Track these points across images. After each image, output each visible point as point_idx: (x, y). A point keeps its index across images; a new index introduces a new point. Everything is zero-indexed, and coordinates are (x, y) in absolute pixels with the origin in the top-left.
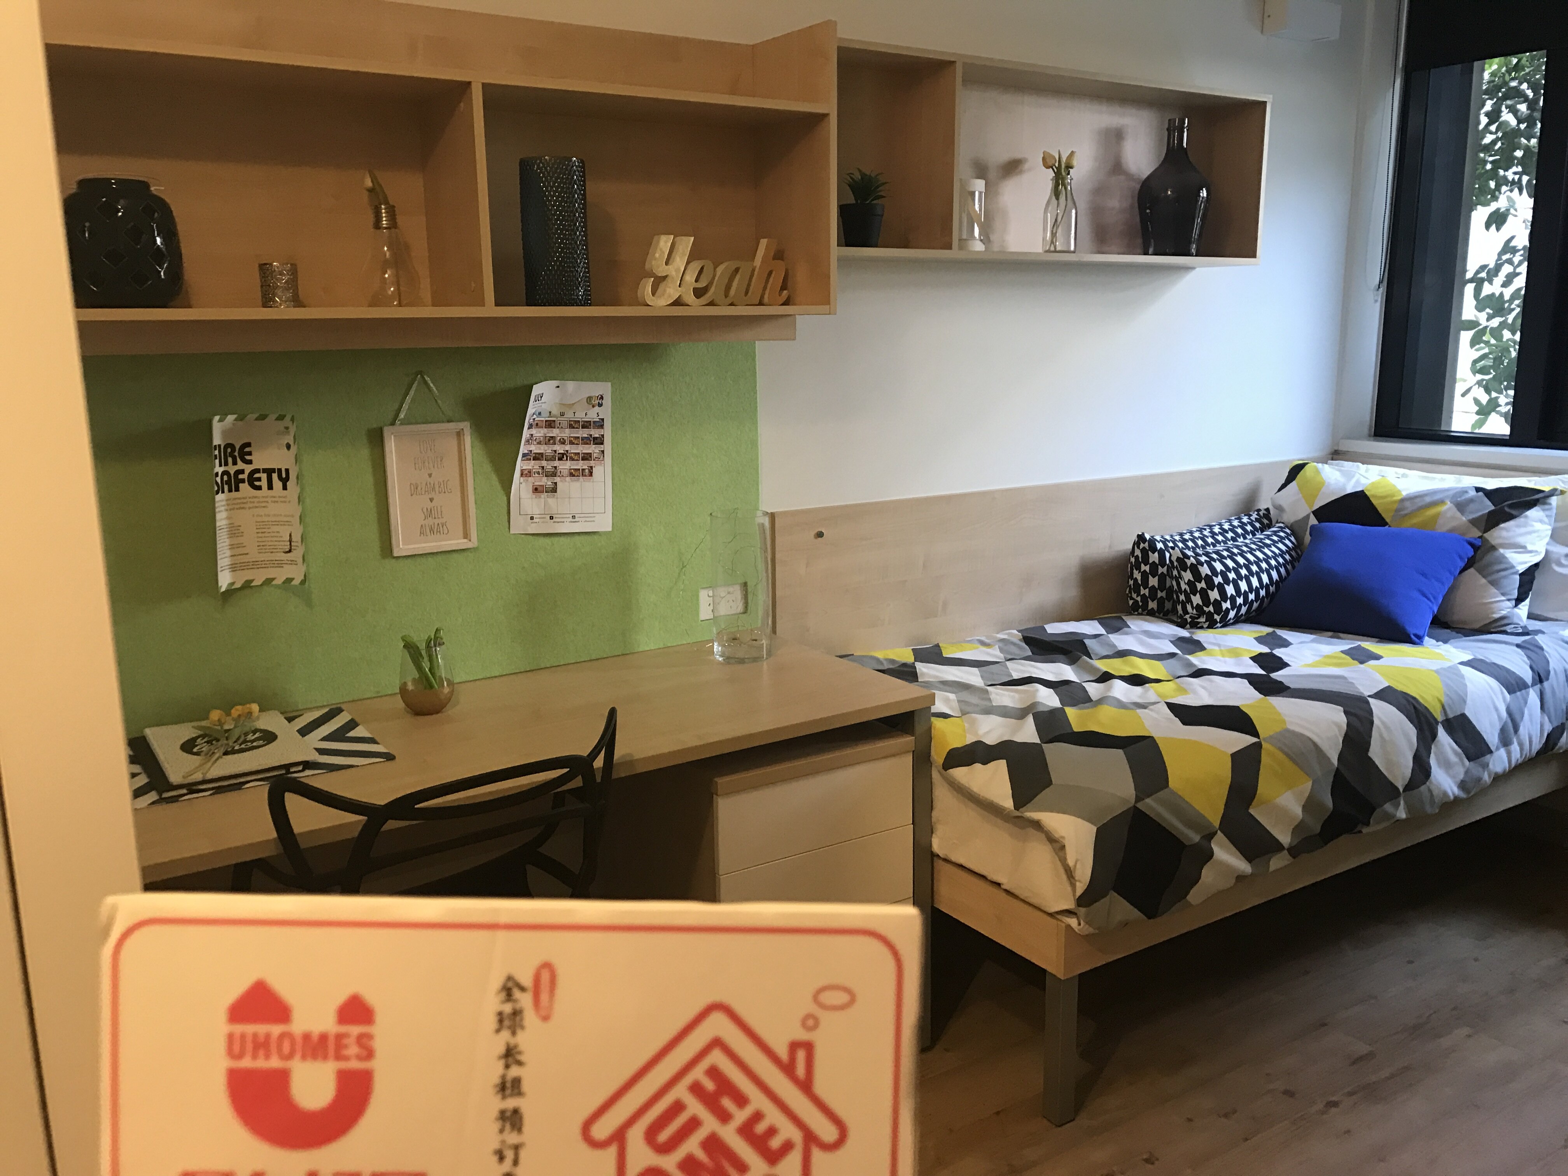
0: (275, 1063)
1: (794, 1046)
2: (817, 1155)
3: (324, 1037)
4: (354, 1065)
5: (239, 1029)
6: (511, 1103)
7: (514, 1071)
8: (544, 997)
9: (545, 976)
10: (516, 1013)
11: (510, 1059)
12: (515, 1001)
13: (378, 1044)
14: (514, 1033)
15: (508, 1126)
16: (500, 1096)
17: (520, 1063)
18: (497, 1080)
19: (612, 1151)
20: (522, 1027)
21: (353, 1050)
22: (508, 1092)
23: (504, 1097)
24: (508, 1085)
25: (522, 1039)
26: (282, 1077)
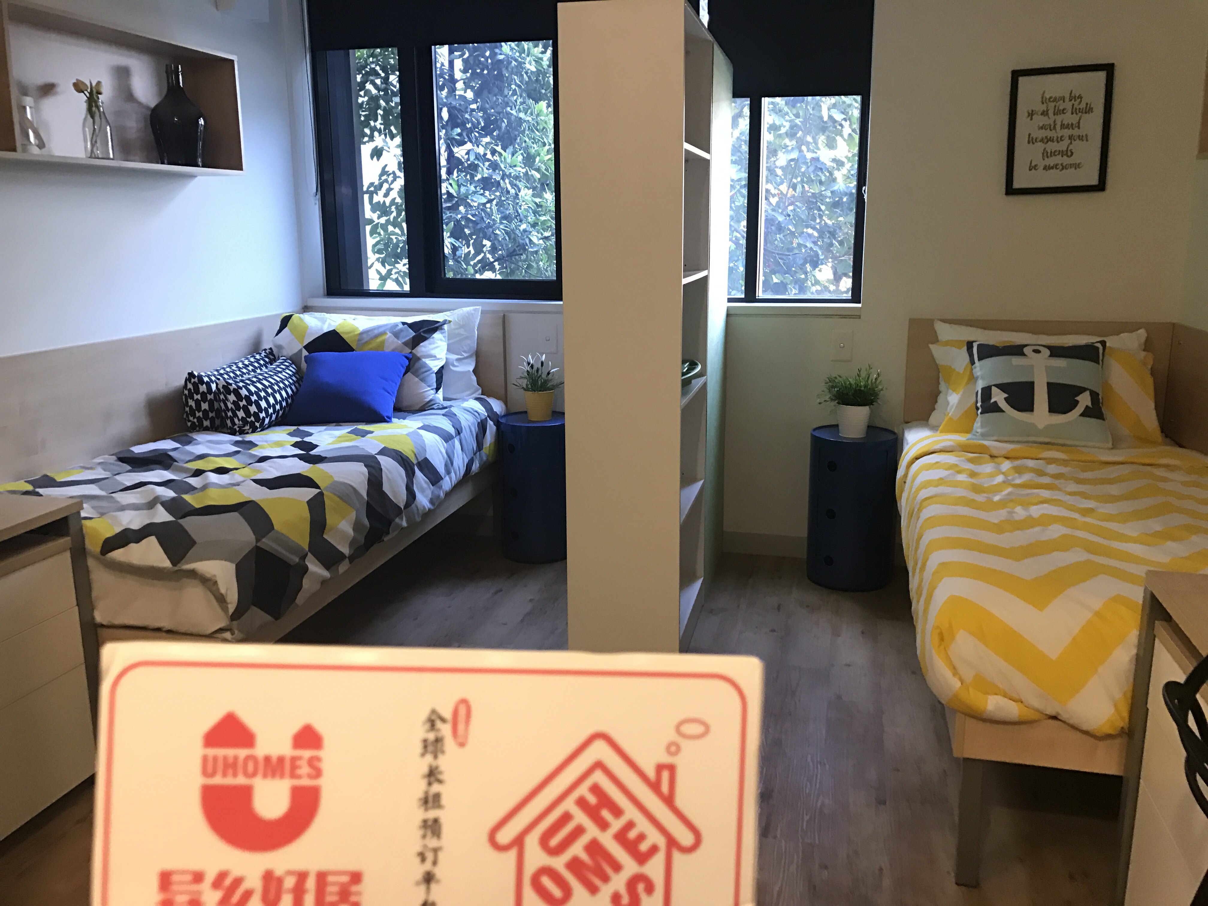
0: (241, 780)
1: (660, 768)
2: (677, 856)
3: (281, 760)
4: (305, 782)
5: (212, 752)
6: (432, 814)
7: (436, 788)
8: (461, 727)
9: (462, 711)
10: (438, 741)
11: (432, 779)
12: (438, 730)
13: (325, 766)
14: (436, 757)
15: (429, 833)
16: (423, 808)
17: (440, 782)
18: (420, 794)
19: (512, 854)
20: (443, 752)
21: (305, 770)
22: (430, 804)
23: (426, 810)
24: (430, 799)
25: (443, 762)
26: (246, 792)
